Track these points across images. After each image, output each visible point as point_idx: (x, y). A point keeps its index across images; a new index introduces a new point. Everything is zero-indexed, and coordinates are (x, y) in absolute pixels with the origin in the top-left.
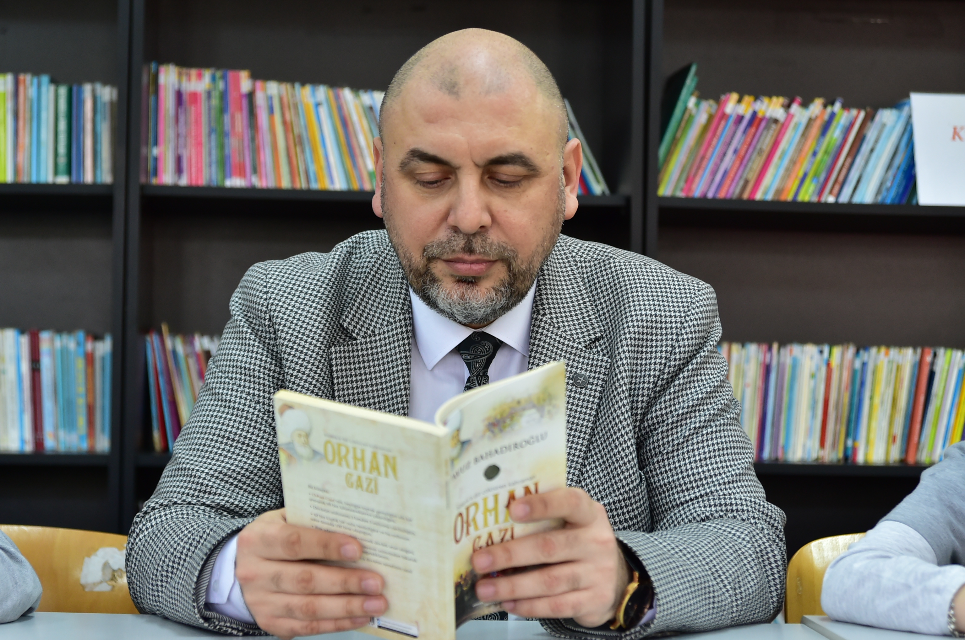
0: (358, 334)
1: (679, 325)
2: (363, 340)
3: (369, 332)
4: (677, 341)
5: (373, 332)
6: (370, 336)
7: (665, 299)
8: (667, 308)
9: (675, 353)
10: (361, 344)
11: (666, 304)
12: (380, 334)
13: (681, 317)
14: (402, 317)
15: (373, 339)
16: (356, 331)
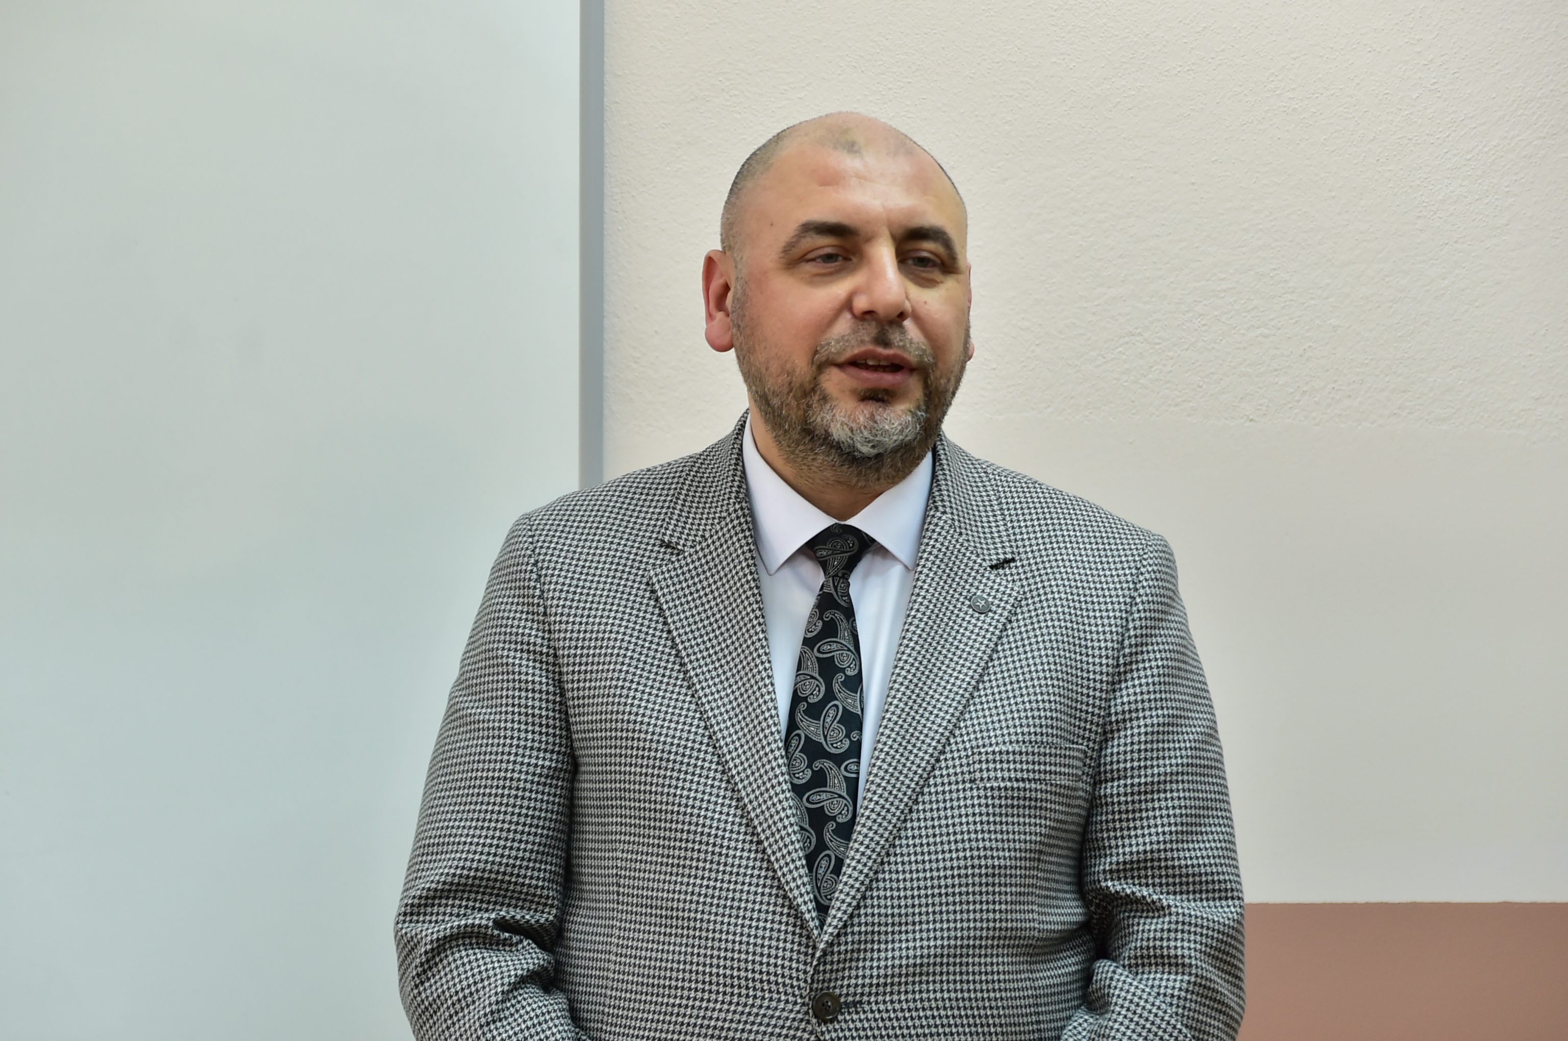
0: (684, 545)
1: (1134, 571)
2: (692, 550)
3: (698, 539)
4: (1136, 590)
5: (703, 536)
6: (700, 543)
7: (1112, 541)
8: (1115, 553)
9: (1136, 604)
10: (690, 555)
11: (1113, 547)
12: (711, 536)
13: (1135, 561)
14: (737, 506)
15: (704, 544)
16: (682, 542)
